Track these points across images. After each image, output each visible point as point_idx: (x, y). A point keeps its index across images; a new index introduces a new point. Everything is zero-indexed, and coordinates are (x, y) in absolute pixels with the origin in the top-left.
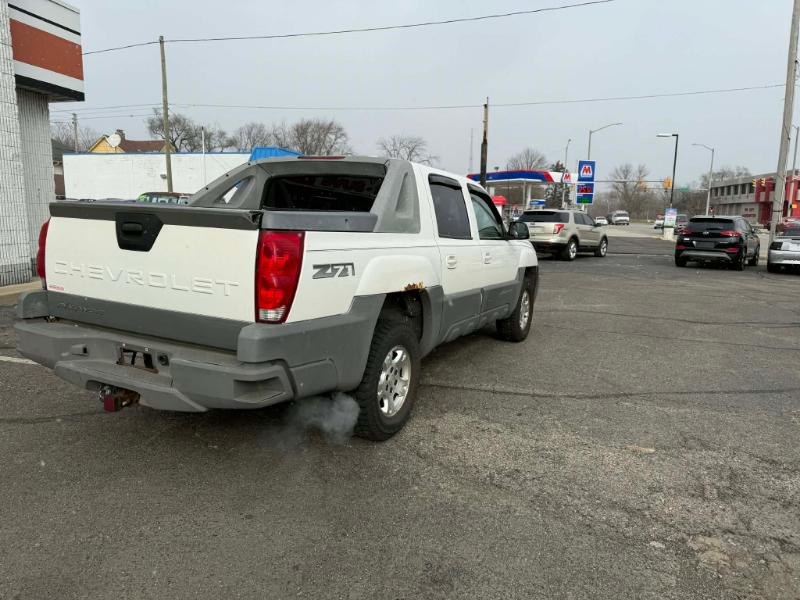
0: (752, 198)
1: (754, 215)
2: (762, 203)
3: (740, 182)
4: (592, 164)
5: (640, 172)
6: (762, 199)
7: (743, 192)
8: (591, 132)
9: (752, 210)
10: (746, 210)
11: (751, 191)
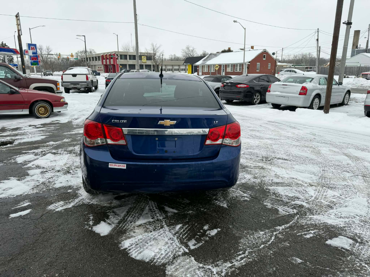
0: (100, 62)
1: (102, 70)
2: (105, 65)
3: (94, 56)
4: (35, 45)
5: (48, 49)
6: (104, 63)
7: (96, 60)
8: (30, 29)
9: (101, 68)
10: (99, 68)
11: (99, 60)
